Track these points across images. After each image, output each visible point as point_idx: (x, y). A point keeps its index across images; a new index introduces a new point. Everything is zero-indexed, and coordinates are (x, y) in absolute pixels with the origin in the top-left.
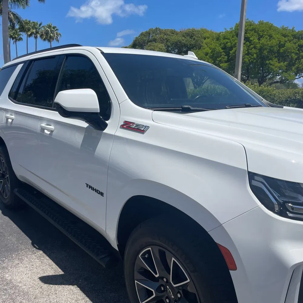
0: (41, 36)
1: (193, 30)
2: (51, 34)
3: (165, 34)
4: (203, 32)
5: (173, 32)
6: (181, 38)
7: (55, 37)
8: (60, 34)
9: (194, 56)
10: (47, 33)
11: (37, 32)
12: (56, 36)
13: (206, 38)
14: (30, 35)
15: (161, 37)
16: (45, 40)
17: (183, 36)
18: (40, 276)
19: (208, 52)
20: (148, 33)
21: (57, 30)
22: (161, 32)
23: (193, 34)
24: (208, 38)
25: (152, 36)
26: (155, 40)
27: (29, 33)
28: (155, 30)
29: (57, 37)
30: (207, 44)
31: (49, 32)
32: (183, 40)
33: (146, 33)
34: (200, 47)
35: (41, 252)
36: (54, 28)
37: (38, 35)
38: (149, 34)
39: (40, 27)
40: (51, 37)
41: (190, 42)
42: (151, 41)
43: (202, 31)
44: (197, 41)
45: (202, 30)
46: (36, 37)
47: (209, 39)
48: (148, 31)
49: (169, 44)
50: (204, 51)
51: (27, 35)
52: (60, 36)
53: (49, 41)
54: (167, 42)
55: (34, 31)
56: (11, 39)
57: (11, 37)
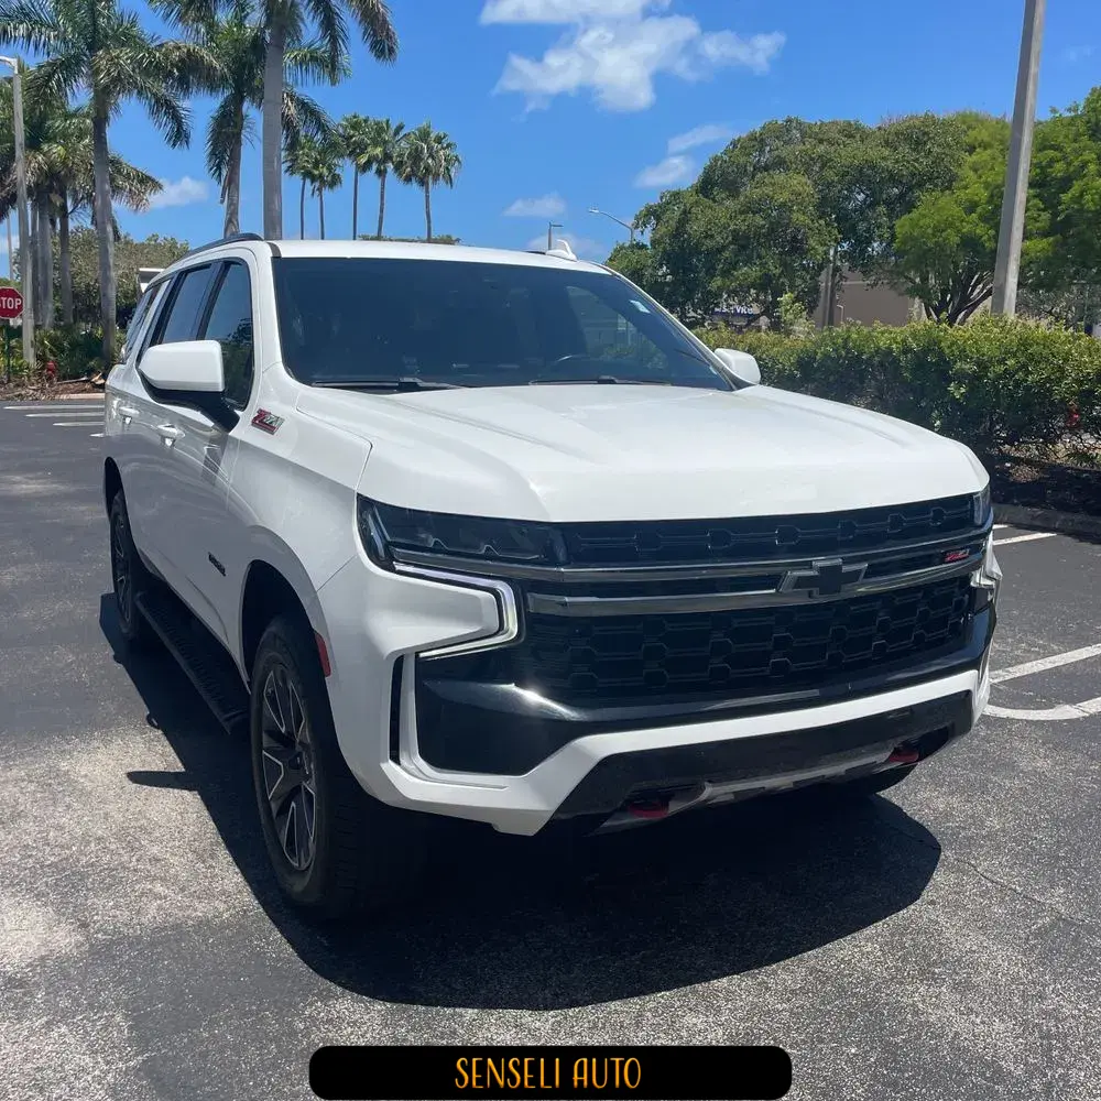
0: (399, 167)
1: (929, 120)
2: (430, 161)
3: (821, 141)
4: (964, 127)
5: (851, 132)
6: (875, 153)
7: (442, 169)
8: (457, 159)
9: (564, 252)
10: (416, 156)
11: (387, 157)
12: (444, 163)
13: (975, 148)
14: (366, 167)
15: (806, 151)
16: (408, 179)
17: (887, 144)
18: (130, 770)
19: (976, 198)
20: (758, 141)
21: (449, 146)
22: (806, 132)
23: (925, 134)
24: (985, 149)
25: (771, 150)
26: (780, 163)
27: (363, 160)
28: (782, 126)
29: (447, 168)
30: (976, 171)
31: (422, 152)
32: (884, 158)
33: (750, 140)
34: (951, 181)
35: (160, 732)
36: (439, 140)
37: (390, 166)
38: (762, 141)
39: (397, 138)
40: (427, 169)
41: (913, 165)
42: (766, 168)
43: (964, 123)
44: (938, 161)
45: (964, 118)
46: (381, 173)
47: (989, 151)
48: (758, 130)
49: (830, 175)
50: (962, 195)
51: (357, 164)
52: (457, 164)
53: (423, 182)
54: (822, 168)
55: (378, 150)
56: (308, 181)
57: (308, 174)
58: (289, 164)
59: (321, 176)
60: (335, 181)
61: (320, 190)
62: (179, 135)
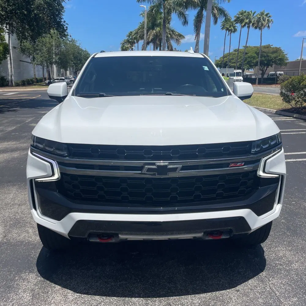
0: (253, 24)
2: (263, 22)
8: (272, 21)
10: (258, 21)
11: (250, 22)
12: (267, 22)
14: (244, 26)
16: (256, 28)
21: (269, 16)
27: (243, 24)
29: (268, 24)
31: (261, 19)
36: (266, 15)
39: (254, 16)
40: (262, 24)
46: (249, 27)
51: (241, 25)
55: (248, 21)
56: (228, 31)
57: (227, 29)
58: (222, 27)
59: (231, 29)
60: (235, 30)
61: (230, 34)
62: (185, 22)
